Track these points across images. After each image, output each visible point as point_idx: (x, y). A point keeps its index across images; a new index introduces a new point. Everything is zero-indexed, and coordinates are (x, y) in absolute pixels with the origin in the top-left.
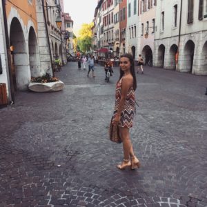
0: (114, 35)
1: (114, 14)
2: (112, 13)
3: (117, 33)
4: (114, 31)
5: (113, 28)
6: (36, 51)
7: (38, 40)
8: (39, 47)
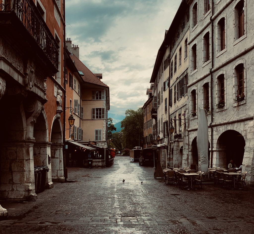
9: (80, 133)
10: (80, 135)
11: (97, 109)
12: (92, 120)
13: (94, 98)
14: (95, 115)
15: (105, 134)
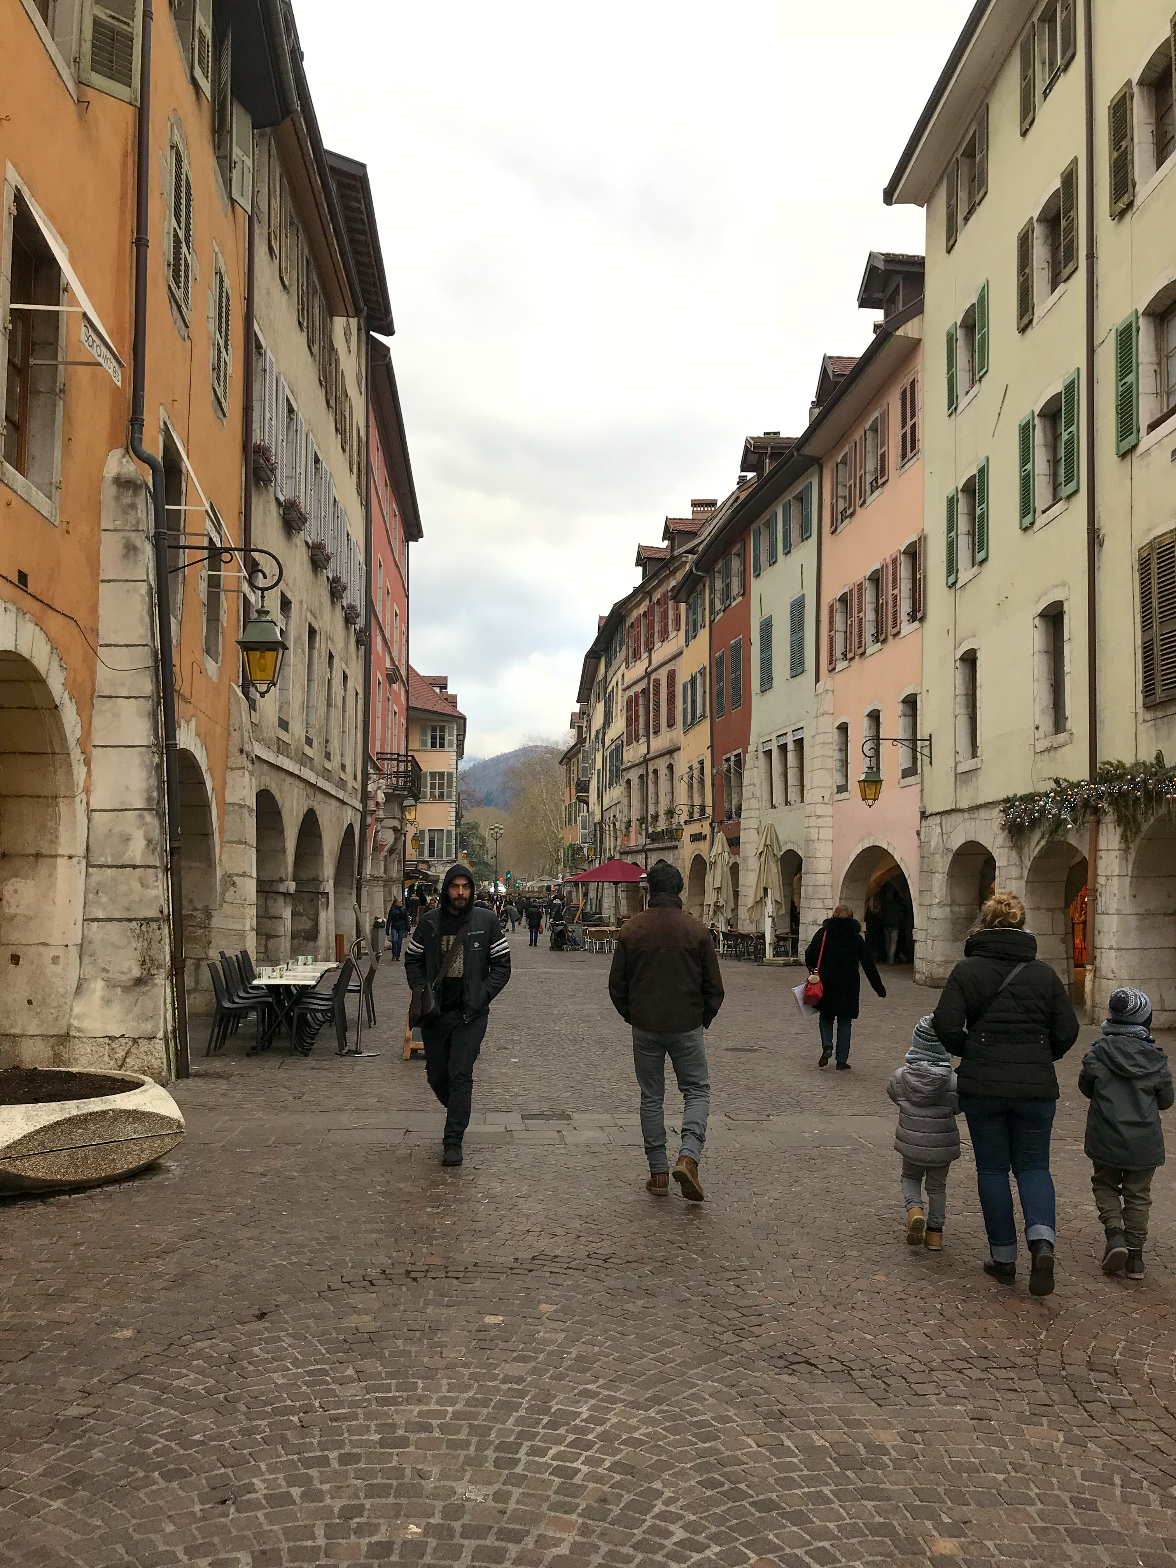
0: (682, 789)
1: (683, 678)
2: (672, 676)
3: (695, 780)
4: (681, 769)
5: (672, 751)
6: (55, 840)
7: (87, 763)
8: (90, 812)
11: (433, 775)
13: (424, 743)
14: (428, 790)
15: (454, 842)
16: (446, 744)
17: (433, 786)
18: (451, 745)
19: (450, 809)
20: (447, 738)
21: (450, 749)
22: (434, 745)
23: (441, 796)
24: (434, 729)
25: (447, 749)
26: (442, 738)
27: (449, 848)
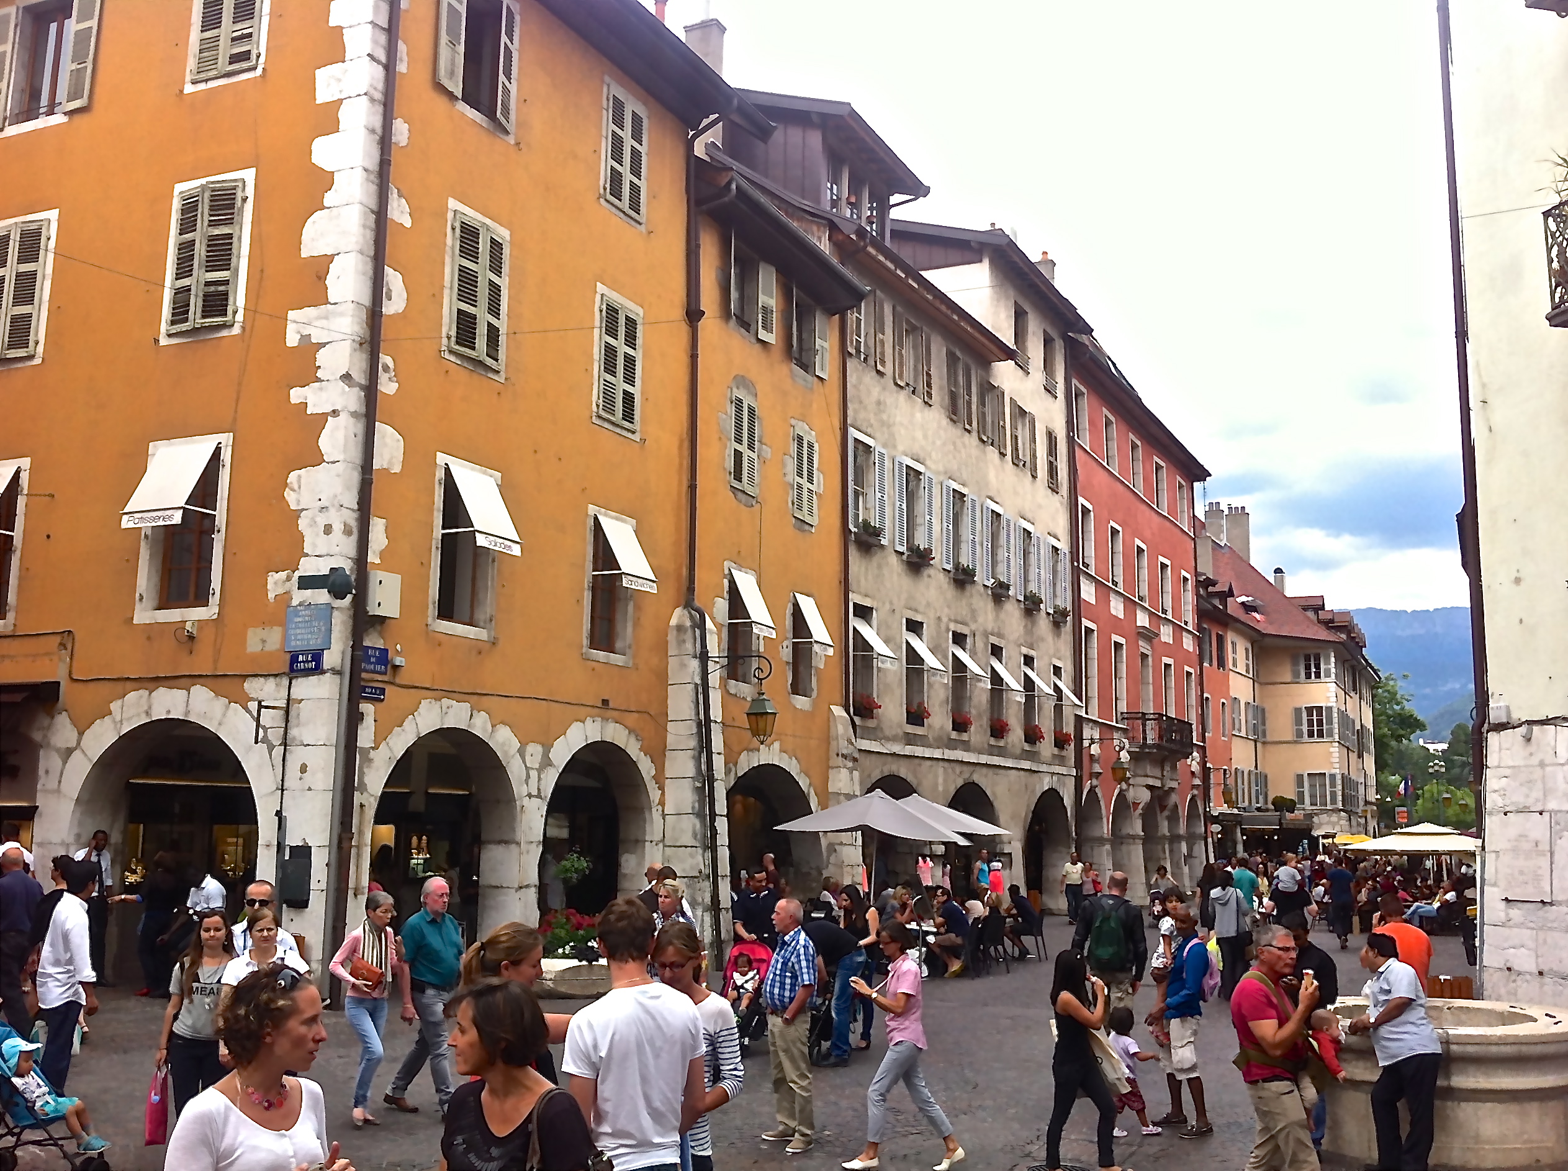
6: (644, 834)
7: (662, 788)
8: (664, 816)
9: (1257, 786)
10: (1257, 790)
11: (1309, 710)
12: (1296, 742)
13: (1296, 675)
14: (1305, 728)
15: (1340, 787)
16: (1322, 674)
17: (1310, 723)
18: (1328, 675)
19: (1332, 750)
20: (1323, 667)
21: (1328, 680)
22: (1308, 676)
23: (1321, 734)
24: (1307, 658)
25: (1323, 679)
26: (1318, 667)
27: (1333, 795)
